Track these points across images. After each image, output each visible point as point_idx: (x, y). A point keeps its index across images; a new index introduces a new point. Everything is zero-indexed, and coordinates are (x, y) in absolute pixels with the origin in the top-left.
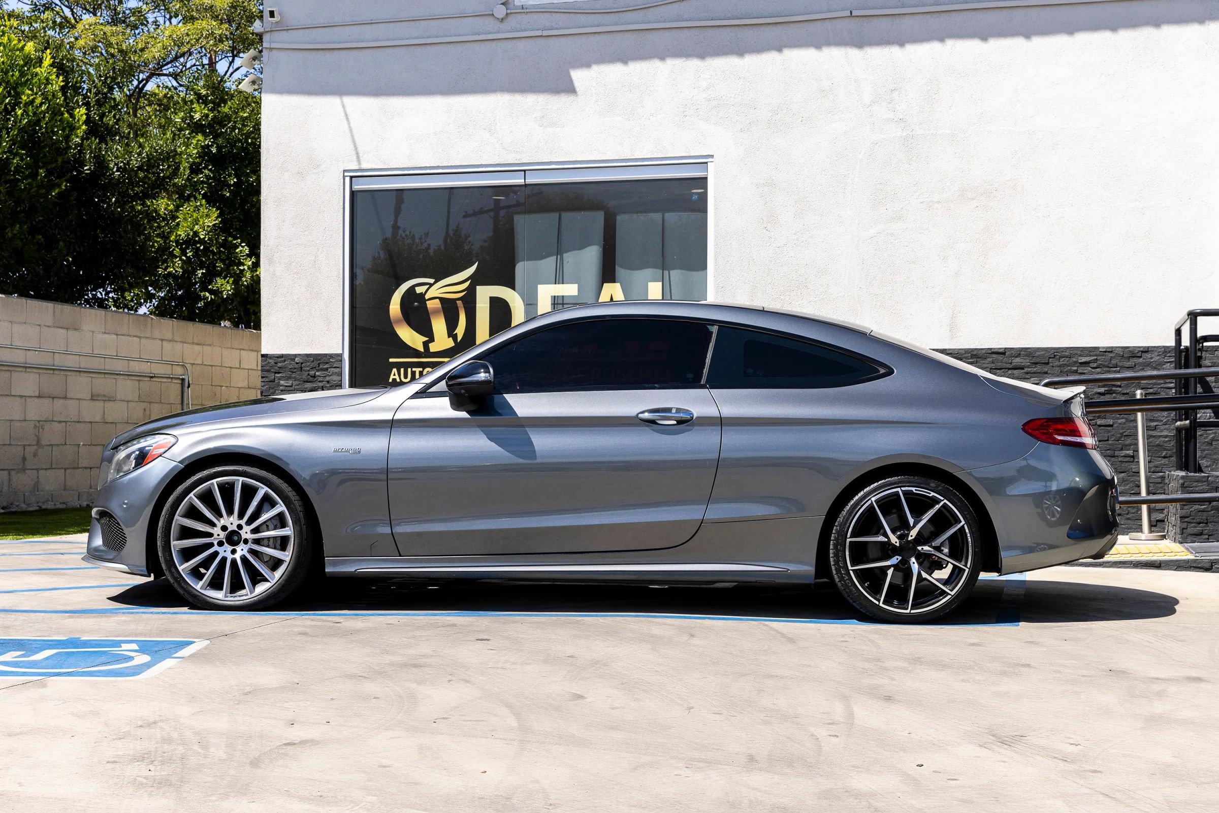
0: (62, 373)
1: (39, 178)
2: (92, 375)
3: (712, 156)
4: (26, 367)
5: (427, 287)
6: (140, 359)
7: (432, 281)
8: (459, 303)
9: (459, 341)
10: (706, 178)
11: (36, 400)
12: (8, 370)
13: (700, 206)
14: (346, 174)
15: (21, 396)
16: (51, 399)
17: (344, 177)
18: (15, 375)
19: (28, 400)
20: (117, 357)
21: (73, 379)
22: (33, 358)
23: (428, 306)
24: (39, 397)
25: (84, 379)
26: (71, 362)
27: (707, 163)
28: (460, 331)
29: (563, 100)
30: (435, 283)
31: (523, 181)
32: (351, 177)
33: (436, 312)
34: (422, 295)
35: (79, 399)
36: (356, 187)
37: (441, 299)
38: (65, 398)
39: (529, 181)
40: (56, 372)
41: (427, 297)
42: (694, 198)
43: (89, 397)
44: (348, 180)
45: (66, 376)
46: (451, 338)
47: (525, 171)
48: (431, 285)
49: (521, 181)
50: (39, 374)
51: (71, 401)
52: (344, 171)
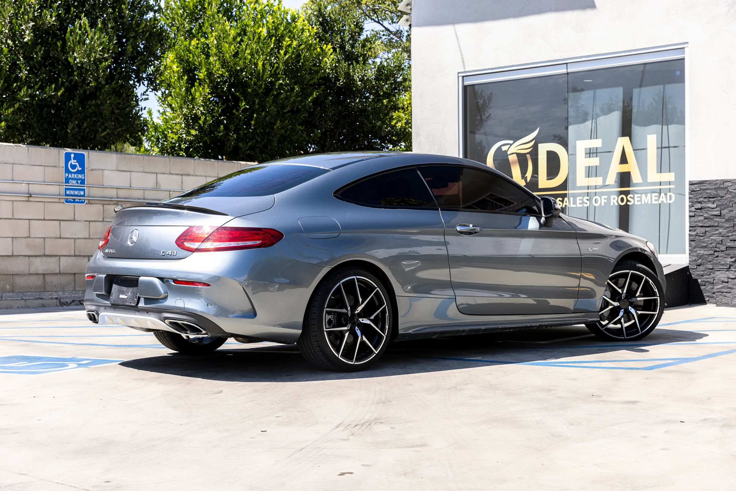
1: (295, 91)
3: (687, 43)
5: (509, 146)
7: (511, 142)
8: (528, 156)
9: (528, 181)
10: (684, 59)
13: (681, 79)
14: (460, 75)
17: (458, 77)
23: (509, 159)
27: (684, 48)
28: (529, 174)
29: (589, 13)
30: (513, 143)
31: (566, 70)
32: (463, 77)
33: (514, 163)
34: (506, 152)
36: (466, 83)
37: (517, 154)
39: (570, 70)
41: (509, 153)
42: (677, 73)
44: (460, 78)
46: (523, 180)
47: (567, 64)
48: (511, 145)
49: (564, 71)
52: (458, 73)
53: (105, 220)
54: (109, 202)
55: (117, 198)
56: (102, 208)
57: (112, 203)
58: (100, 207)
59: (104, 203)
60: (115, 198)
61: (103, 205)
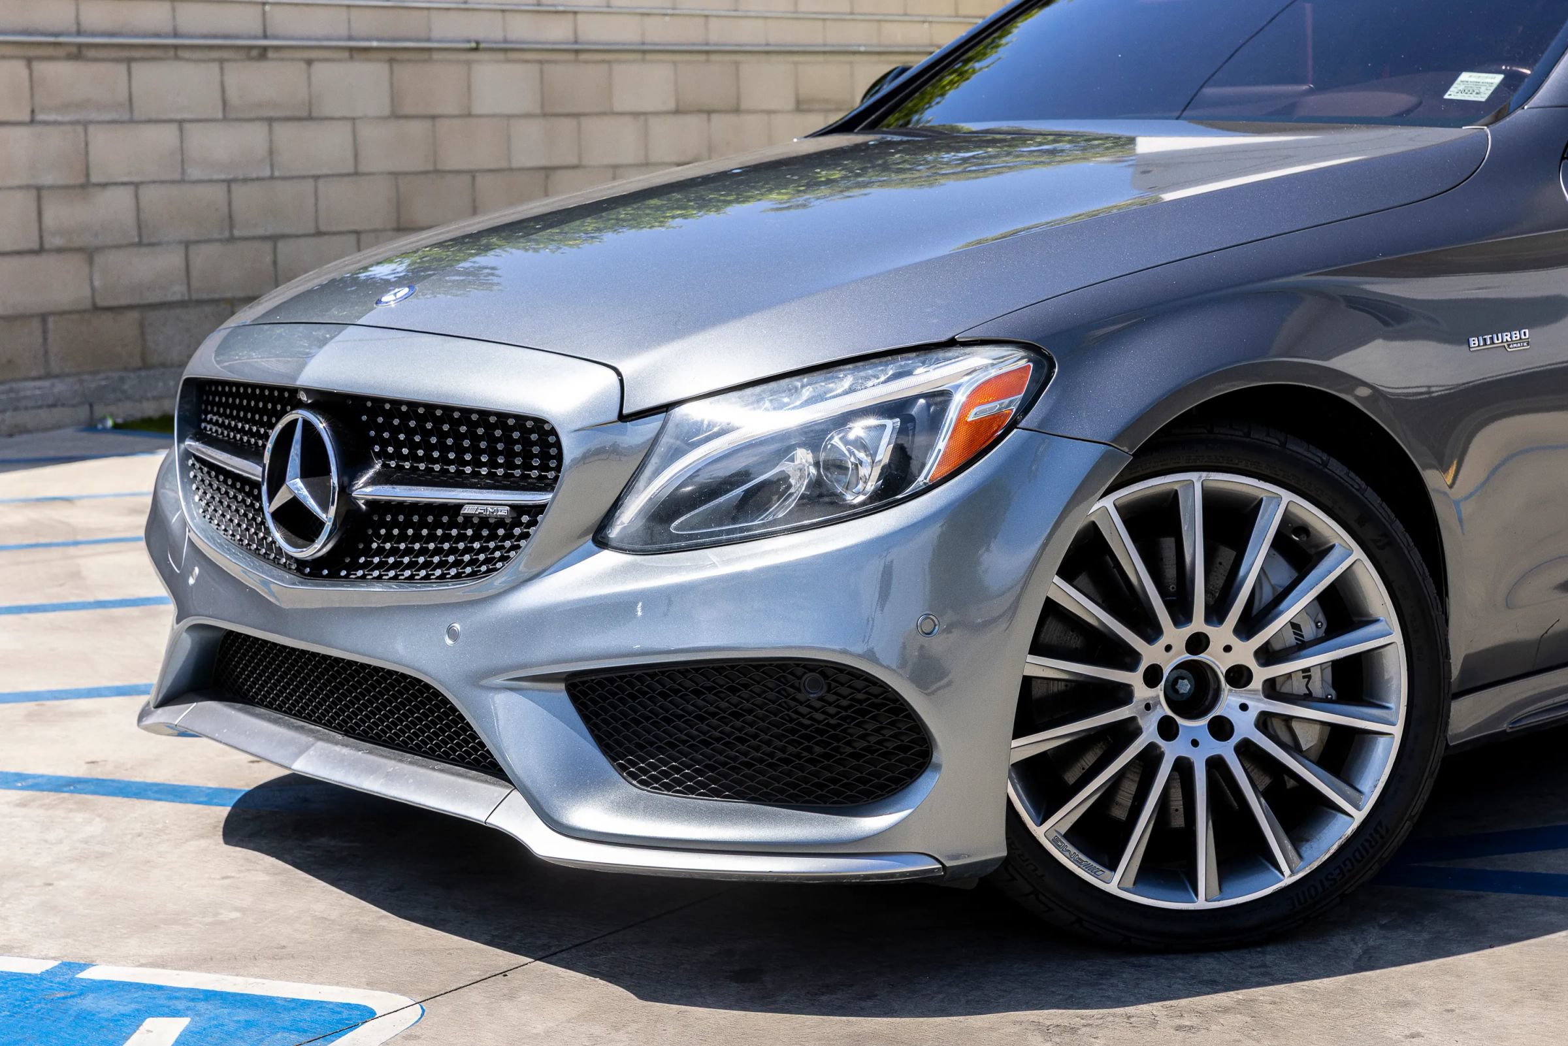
0: (728, 58)
2: (796, 58)
4: (644, 52)
6: (905, 17)
11: (671, 120)
12: (603, 61)
15: (635, 115)
16: (704, 117)
18: (619, 70)
19: (653, 121)
20: (852, 16)
21: (751, 69)
22: (659, 32)
24: (677, 112)
25: (779, 69)
26: (746, 33)
35: (769, 112)
38: (737, 110)
40: (713, 57)
43: (791, 105)
45: (737, 64)
50: (675, 63)
51: (749, 118)
53: (40, 117)
54: (50, 51)
55: (79, 33)
56: (25, 73)
57: (61, 52)
58: (20, 67)
59: (32, 52)
60: (69, 34)
61: (29, 61)
